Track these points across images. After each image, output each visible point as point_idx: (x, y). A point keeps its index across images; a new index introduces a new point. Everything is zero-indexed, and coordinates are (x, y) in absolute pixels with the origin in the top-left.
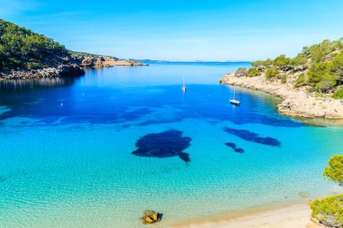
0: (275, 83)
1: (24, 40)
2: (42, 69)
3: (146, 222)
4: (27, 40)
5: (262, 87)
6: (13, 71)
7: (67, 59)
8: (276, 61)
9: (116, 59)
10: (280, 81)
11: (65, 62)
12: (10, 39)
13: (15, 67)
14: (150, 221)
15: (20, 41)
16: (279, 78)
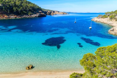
0: (113, 21)
1: (28, 5)
2: (33, 15)
3: (26, 69)
4: (29, 5)
5: (107, 22)
6: (24, 15)
7: (41, 11)
8: (115, 12)
9: (59, 12)
10: (115, 20)
11: (40, 13)
12: (24, 5)
13: (25, 14)
14: (28, 69)
15: (27, 6)
16: (115, 19)
